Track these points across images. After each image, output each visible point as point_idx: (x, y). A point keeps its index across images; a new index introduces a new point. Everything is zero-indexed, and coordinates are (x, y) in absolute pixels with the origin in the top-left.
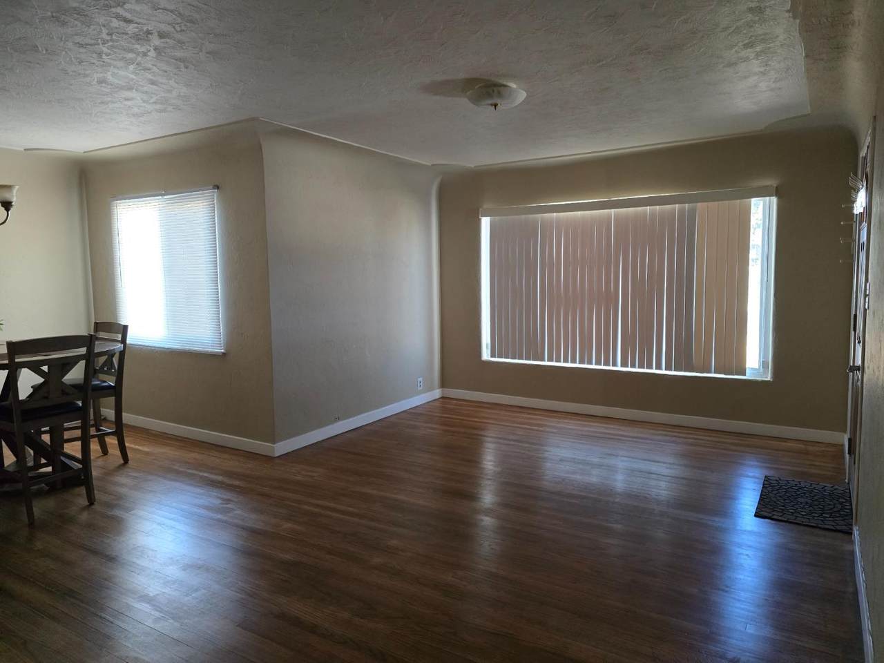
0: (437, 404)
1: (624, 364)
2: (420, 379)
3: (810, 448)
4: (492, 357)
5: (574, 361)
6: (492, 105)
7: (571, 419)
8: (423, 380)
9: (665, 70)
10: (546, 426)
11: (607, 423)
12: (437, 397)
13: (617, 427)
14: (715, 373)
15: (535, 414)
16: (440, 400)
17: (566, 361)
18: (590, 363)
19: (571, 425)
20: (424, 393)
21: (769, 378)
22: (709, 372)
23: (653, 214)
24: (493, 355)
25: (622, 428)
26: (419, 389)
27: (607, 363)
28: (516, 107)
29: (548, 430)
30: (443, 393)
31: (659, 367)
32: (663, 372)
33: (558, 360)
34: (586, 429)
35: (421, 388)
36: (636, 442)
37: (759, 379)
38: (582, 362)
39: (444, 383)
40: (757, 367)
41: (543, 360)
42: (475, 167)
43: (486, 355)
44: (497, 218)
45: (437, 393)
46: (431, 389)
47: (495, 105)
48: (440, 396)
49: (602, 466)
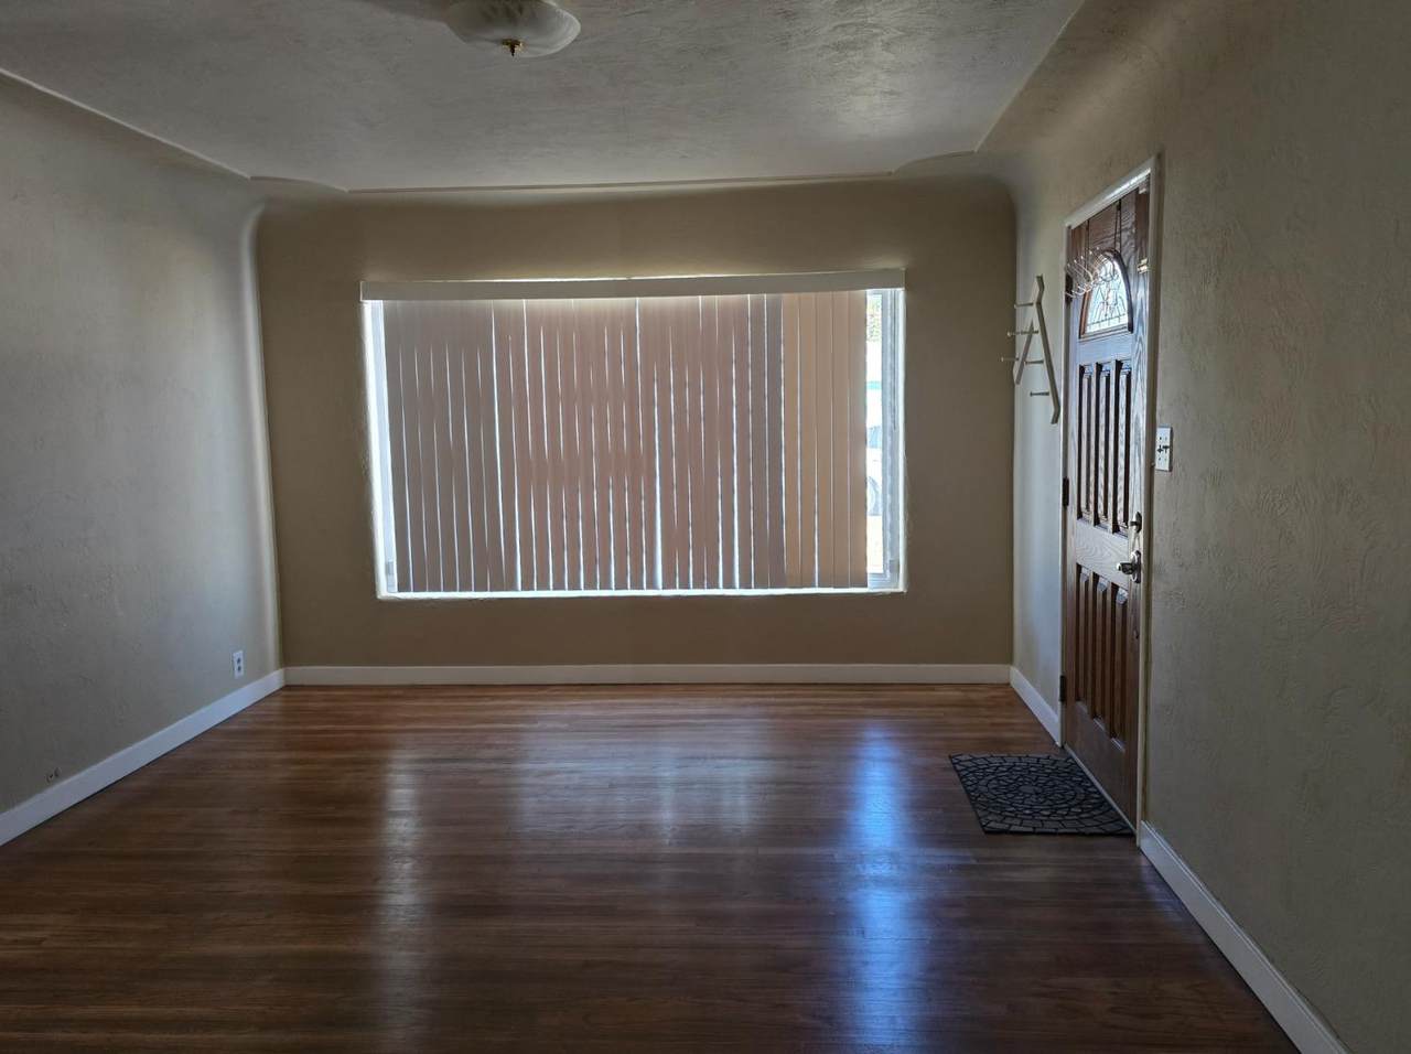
0: (276, 704)
1: (668, 584)
2: (239, 654)
3: (973, 696)
4: (400, 590)
5: (574, 586)
6: (505, 42)
7: (583, 697)
8: (244, 654)
9: (843, 26)
10: (542, 718)
11: (650, 696)
12: (277, 688)
13: (670, 701)
14: (820, 586)
15: (510, 698)
16: (284, 693)
17: (559, 586)
18: (605, 586)
19: (586, 709)
20: (247, 683)
21: (901, 588)
22: (813, 586)
23: (708, 310)
24: (403, 587)
25: (680, 701)
26: (237, 674)
27: (637, 585)
28: (552, 57)
29: (550, 725)
30: (286, 676)
31: (729, 584)
32: (738, 592)
33: (543, 586)
34: (624, 712)
35: (242, 673)
36: (721, 725)
37: (888, 590)
38: (590, 585)
39: (287, 657)
40: (881, 571)
41: (513, 587)
42: (350, 192)
43: (387, 587)
44: (399, 303)
45: (274, 680)
46: (261, 672)
47: (512, 45)
48: (282, 685)
49: (693, 783)
